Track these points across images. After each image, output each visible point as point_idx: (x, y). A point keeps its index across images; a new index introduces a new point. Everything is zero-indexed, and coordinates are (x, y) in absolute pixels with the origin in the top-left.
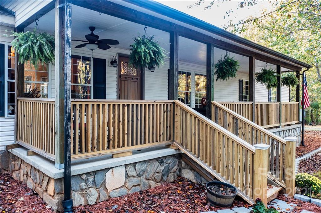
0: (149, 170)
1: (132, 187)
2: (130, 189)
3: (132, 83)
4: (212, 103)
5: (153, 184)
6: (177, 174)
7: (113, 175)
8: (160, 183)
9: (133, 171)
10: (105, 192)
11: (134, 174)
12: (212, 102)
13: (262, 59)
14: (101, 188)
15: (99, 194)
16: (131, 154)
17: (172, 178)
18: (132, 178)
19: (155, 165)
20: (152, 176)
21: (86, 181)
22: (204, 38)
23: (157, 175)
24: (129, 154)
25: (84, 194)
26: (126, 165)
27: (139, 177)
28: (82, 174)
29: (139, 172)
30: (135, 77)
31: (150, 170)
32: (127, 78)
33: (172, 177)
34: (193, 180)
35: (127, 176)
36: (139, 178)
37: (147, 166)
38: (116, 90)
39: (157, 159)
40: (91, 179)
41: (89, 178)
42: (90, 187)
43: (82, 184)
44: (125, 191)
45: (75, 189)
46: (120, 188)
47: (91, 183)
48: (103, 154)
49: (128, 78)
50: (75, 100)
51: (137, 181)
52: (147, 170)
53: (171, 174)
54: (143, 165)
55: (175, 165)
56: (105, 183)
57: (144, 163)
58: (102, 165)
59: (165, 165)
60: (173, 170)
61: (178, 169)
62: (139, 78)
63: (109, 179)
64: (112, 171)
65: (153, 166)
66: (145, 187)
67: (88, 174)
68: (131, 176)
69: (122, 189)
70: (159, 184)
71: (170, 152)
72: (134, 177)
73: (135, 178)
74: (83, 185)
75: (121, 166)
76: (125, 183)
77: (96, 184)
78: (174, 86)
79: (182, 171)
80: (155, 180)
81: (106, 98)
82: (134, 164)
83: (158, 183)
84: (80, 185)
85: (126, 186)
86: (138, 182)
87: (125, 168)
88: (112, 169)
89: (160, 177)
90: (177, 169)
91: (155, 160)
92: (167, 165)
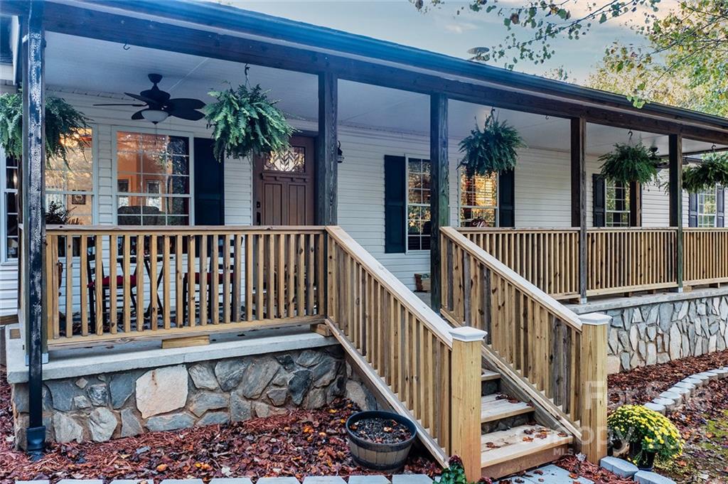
0: (251, 378)
1: (206, 412)
2: (201, 417)
3: (293, 189)
4: (440, 231)
5: (263, 409)
6: (334, 392)
7: (156, 384)
8: (284, 409)
9: (208, 379)
10: (136, 419)
11: (212, 384)
12: (440, 229)
13: (610, 121)
14: (125, 410)
15: (121, 420)
16: (207, 341)
17: (316, 399)
18: (206, 394)
19: (268, 368)
20: (260, 391)
21: (89, 393)
22: (415, 82)
23: (275, 391)
24: (202, 342)
25: (83, 418)
26: (189, 365)
27: (224, 392)
28: (79, 378)
29: (223, 382)
30: (297, 176)
31: (256, 379)
32: (278, 179)
33: (320, 397)
34: (364, 406)
35: (192, 388)
36: (227, 395)
37: (245, 370)
38: (250, 205)
39: (275, 355)
40: (100, 388)
41: (94, 386)
42: (97, 404)
43: (79, 397)
44: (187, 419)
45: (61, 408)
46: (174, 411)
47: (99, 398)
48: (132, 340)
49: (281, 177)
50: (61, 227)
51: (219, 400)
52: (247, 379)
53: (316, 389)
54: (237, 367)
55: (327, 372)
56: (135, 399)
57: (236, 363)
58: (122, 362)
59: (298, 370)
60: (321, 380)
61: (336, 381)
62: (309, 178)
63: (145, 392)
64: (153, 376)
65: (264, 370)
66: (239, 413)
67: (93, 377)
68: (203, 389)
69: (180, 414)
70: (282, 411)
71: (309, 340)
72: (212, 391)
73: (214, 395)
74: (81, 399)
75: (176, 365)
76: (188, 402)
77: (113, 401)
78: (326, 195)
79: (347, 384)
80: (269, 401)
81: (225, 222)
82: (212, 363)
83: (277, 409)
84: (73, 399)
85: (191, 409)
86: (222, 403)
87: (186, 372)
88: (152, 371)
89: (284, 395)
90: (332, 381)
91: (268, 358)
92: (302, 369)
